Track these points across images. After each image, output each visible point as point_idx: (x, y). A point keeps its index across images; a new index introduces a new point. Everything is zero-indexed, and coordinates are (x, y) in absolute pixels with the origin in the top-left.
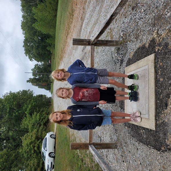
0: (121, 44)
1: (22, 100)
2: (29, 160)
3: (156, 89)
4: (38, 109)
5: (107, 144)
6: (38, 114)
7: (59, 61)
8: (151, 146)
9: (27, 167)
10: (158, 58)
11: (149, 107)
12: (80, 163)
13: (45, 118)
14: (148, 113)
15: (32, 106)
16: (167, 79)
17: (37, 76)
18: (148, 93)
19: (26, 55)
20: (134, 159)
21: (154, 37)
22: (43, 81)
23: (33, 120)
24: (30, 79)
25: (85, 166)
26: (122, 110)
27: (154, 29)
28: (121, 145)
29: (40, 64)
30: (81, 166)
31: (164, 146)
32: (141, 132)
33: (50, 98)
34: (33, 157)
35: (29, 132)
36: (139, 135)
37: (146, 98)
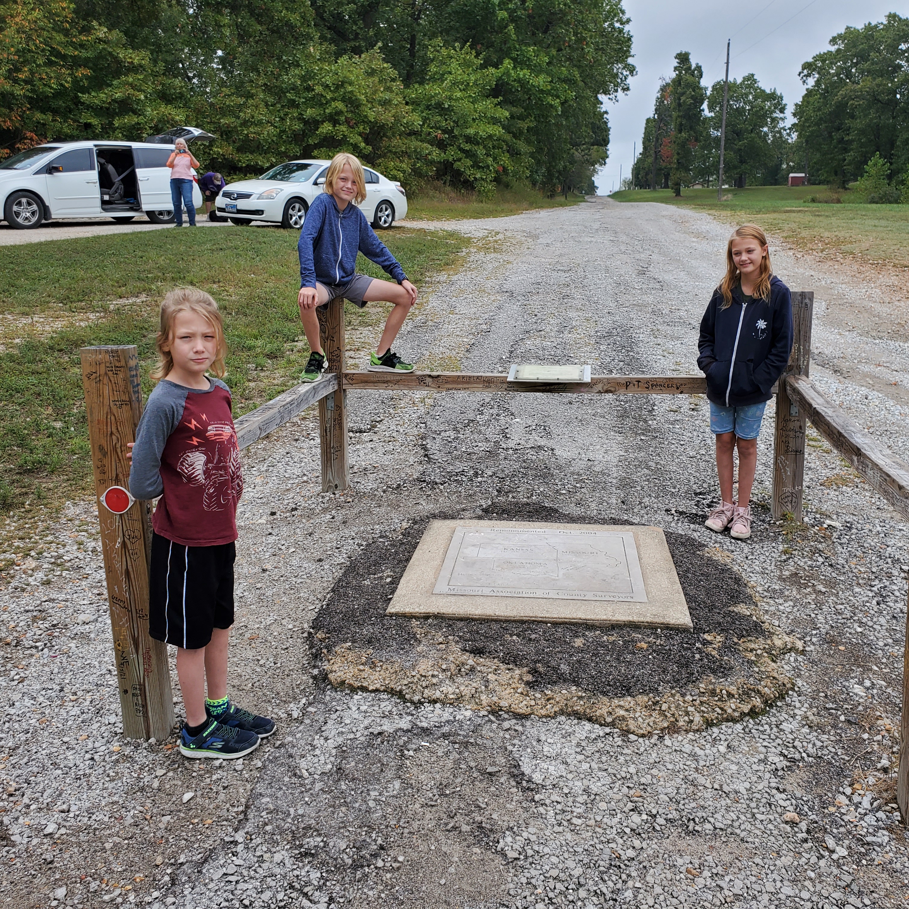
0: (784, 517)
1: (575, 34)
2: (271, 100)
3: (546, 623)
4: (524, 125)
5: (340, 449)
6: (497, 130)
7: (786, 227)
8: (331, 600)
9: (237, 88)
10: (668, 637)
11: (476, 598)
12: (263, 347)
13: (476, 165)
14: (452, 592)
15: (542, 91)
16: (579, 661)
17: (711, 108)
18: (532, 595)
19: (840, 36)
20: (283, 547)
21: (775, 637)
22: (683, 145)
23: (465, 107)
24: (699, 68)
25: (252, 366)
26: (480, 513)
27: (814, 640)
28: (339, 507)
29: (781, 125)
30: (250, 349)
31: (329, 638)
32: (383, 571)
33: (592, 189)
34: (286, 114)
35: (407, 86)
36: (374, 565)
37: (514, 590)
